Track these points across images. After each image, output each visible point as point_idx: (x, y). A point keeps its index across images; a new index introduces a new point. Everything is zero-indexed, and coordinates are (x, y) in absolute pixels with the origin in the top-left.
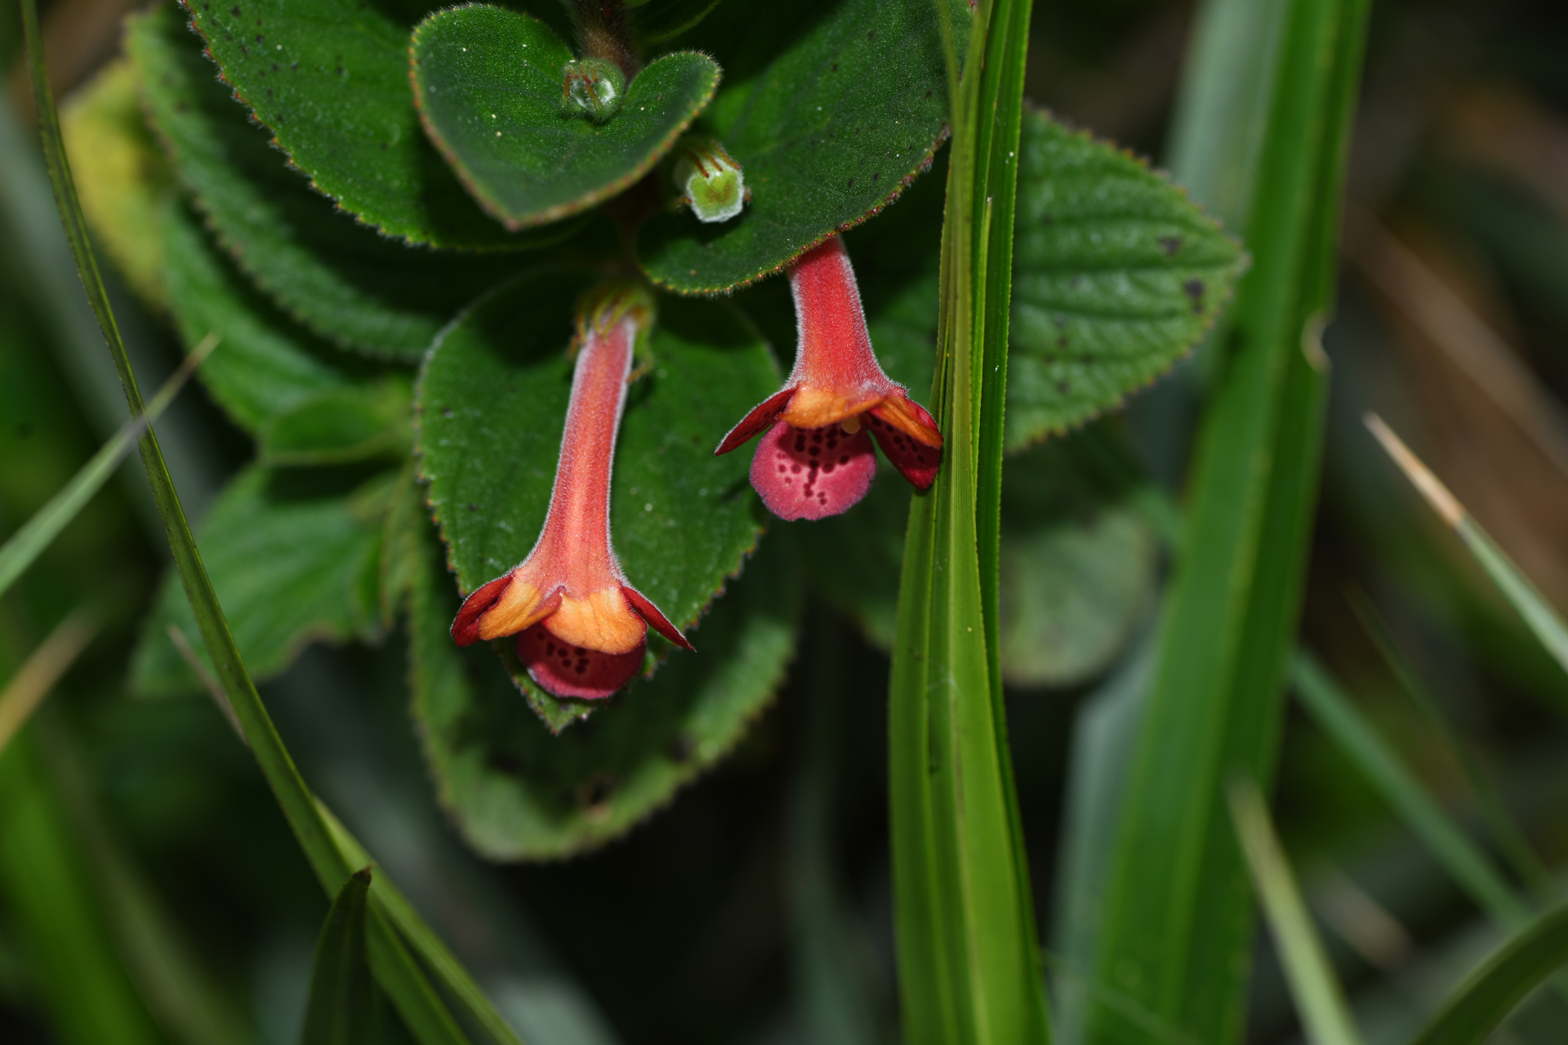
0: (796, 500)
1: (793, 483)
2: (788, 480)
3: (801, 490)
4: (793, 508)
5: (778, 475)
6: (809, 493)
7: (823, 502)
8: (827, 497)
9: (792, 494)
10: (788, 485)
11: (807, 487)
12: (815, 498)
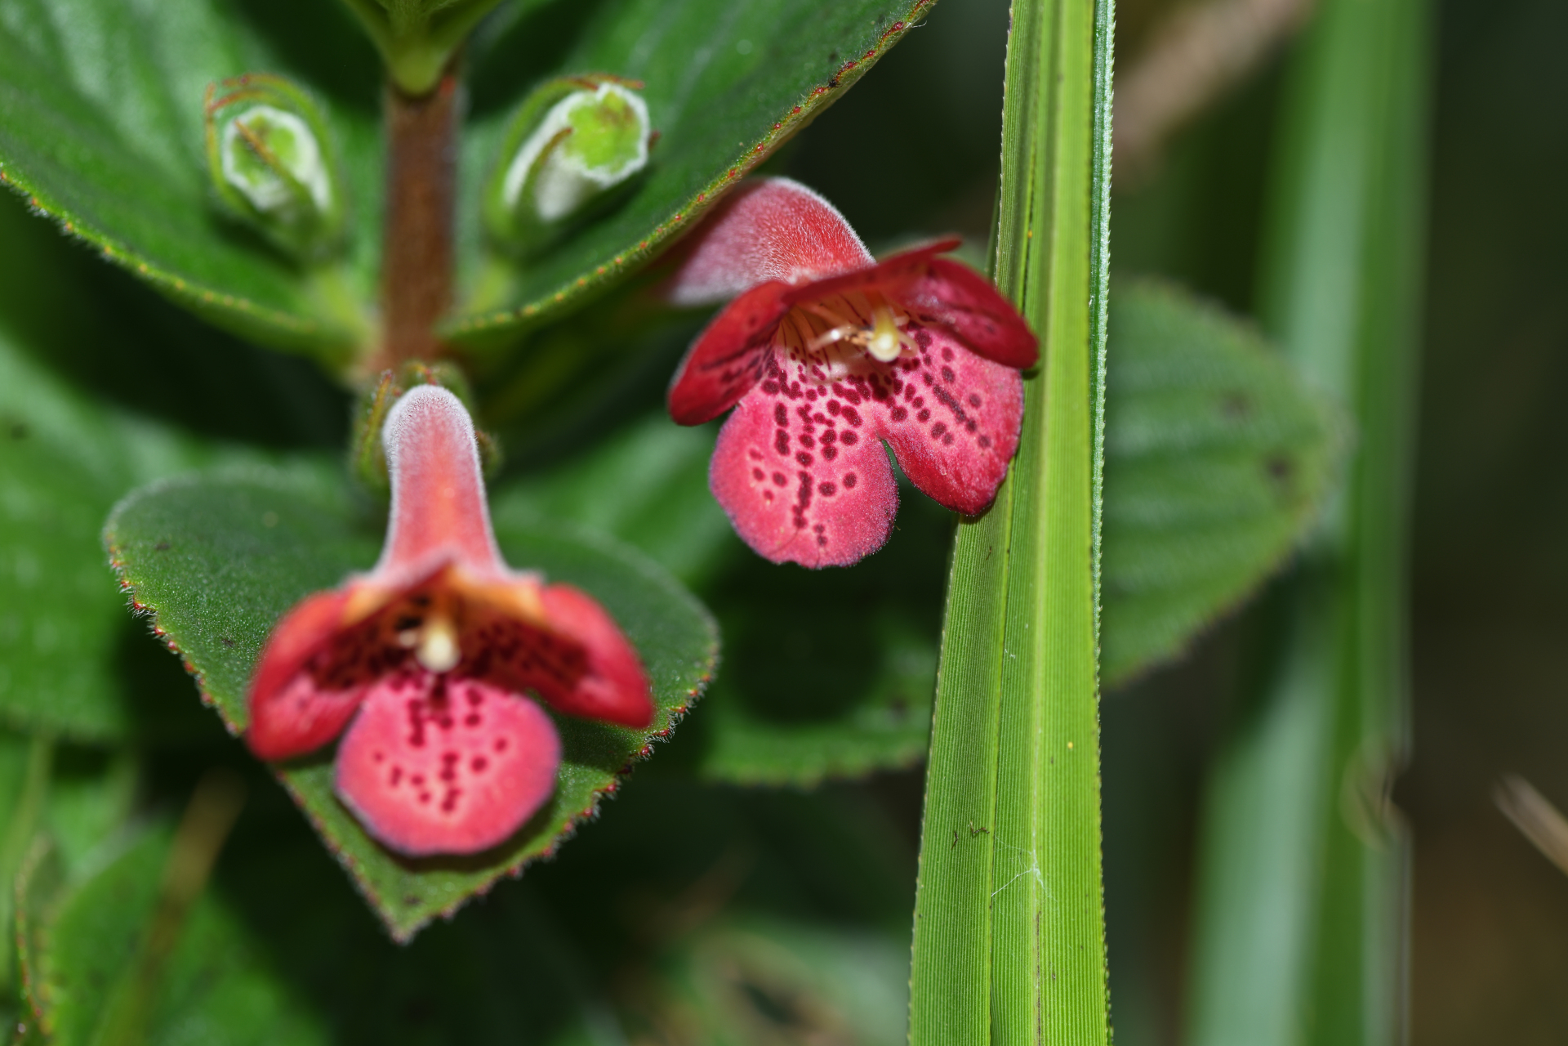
0: (782, 530)
1: (776, 502)
2: (768, 495)
3: (790, 516)
4: (778, 543)
5: (753, 483)
6: (800, 523)
7: (822, 541)
8: (827, 534)
9: (778, 519)
10: (768, 502)
11: (798, 511)
12: (809, 532)
